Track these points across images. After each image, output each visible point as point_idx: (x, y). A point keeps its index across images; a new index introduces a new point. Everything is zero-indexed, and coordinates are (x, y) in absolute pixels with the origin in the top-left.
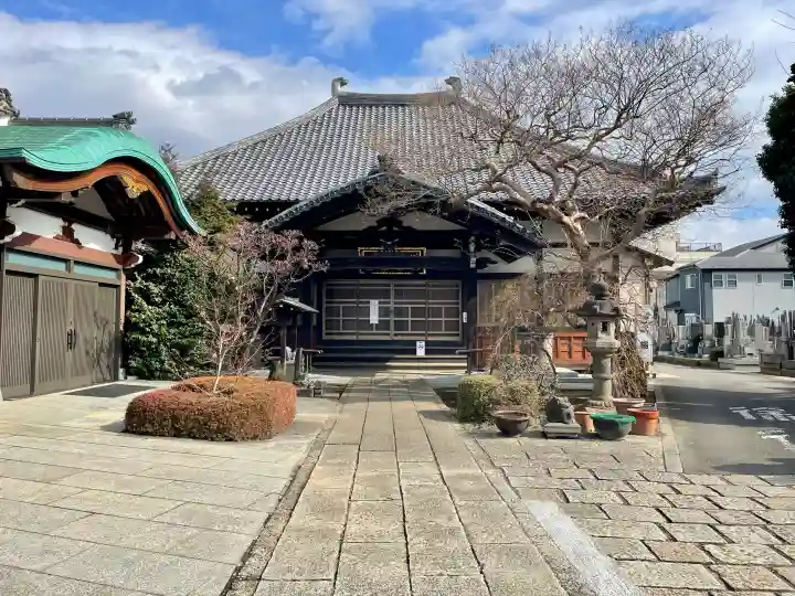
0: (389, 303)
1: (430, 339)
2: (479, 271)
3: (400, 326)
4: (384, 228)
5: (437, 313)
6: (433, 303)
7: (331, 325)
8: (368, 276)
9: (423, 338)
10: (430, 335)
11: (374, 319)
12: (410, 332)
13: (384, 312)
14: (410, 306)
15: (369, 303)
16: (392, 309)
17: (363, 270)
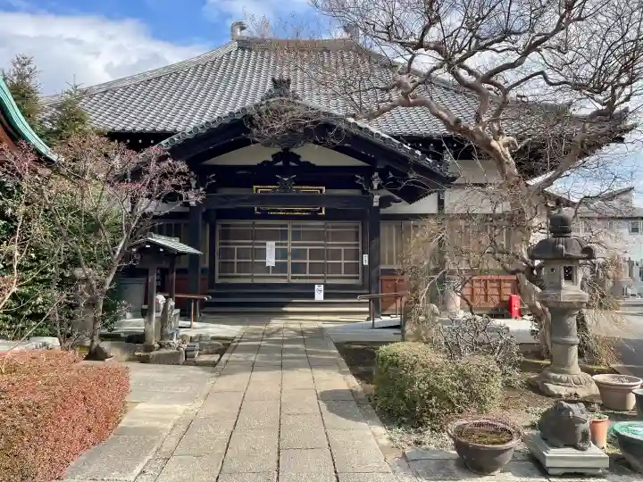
0: (286, 244)
1: (328, 282)
2: (383, 211)
3: (297, 268)
4: (281, 163)
5: (336, 255)
6: (333, 245)
7: (226, 267)
8: (265, 216)
9: (321, 281)
10: (328, 278)
11: (271, 261)
12: (308, 275)
13: (281, 254)
14: (308, 248)
15: (265, 244)
16: (289, 250)
17: (259, 210)
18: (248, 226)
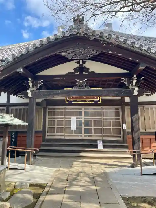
0: (81, 118)
1: (105, 139)
3: (88, 131)
4: (78, 73)
7: (52, 130)
10: (104, 136)
11: (74, 127)
12: (93, 134)
13: (79, 124)
14: (93, 120)
15: (71, 118)
16: (83, 122)
17: (67, 101)
18: (62, 109)
